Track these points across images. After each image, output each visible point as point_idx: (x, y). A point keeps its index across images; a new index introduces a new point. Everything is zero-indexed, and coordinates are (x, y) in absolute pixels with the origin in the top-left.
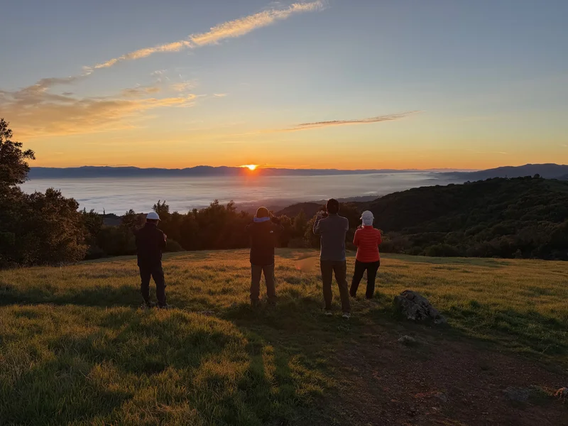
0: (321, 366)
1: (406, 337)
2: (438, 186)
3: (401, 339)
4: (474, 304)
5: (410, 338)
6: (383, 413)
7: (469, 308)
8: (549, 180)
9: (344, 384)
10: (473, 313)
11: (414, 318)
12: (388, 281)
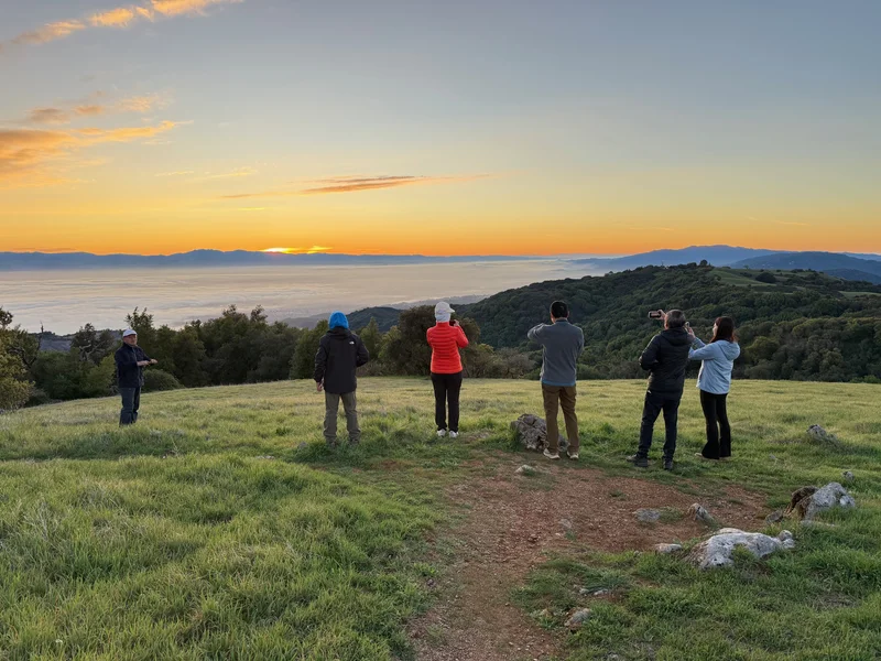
0: (427, 502)
1: (525, 466)
2: (568, 280)
3: (520, 469)
4: (608, 429)
5: (530, 468)
6: (501, 542)
7: (601, 435)
8: (719, 269)
9: (456, 517)
10: (606, 439)
11: (534, 447)
12: (502, 410)
